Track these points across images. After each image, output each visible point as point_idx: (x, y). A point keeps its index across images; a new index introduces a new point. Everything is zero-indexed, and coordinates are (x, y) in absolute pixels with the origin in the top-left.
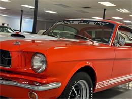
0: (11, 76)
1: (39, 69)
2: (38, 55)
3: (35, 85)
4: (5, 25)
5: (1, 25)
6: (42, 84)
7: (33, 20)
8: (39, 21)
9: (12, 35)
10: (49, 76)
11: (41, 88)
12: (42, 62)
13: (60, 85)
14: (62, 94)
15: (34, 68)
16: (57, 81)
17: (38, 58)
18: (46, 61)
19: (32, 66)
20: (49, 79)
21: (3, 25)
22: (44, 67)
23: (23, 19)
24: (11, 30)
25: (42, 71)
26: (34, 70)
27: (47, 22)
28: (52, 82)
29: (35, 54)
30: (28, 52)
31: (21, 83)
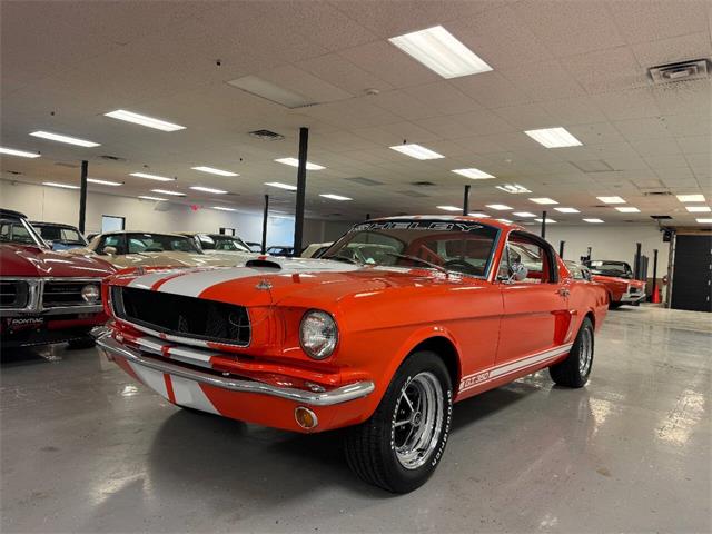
0: (252, 367)
1: (318, 349)
2: (315, 314)
3: (309, 389)
4: (228, 233)
5: (218, 233)
6: (329, 388)
7: (294, 219)
8: (310, 220)
9: (251, 264)
10: (347, 366)
11: (326, 398)
12: (326, 332)
13: (371, 387)
14: (378, 410)
15: (307, 348)
16: (362, 380)
17: (316, 321)
18: (336, 328)
19: (301, 343)
20: (344, 374)
21: (222, 231)
22: (331, 344)
23: (269, 215)
24: (242, 244)
25: (326, 356)
26: (306, 351)
27: (327, 221)
28: (352, 381)
29: (308, 312)
30: (291, 309)
31: (274, 384)
